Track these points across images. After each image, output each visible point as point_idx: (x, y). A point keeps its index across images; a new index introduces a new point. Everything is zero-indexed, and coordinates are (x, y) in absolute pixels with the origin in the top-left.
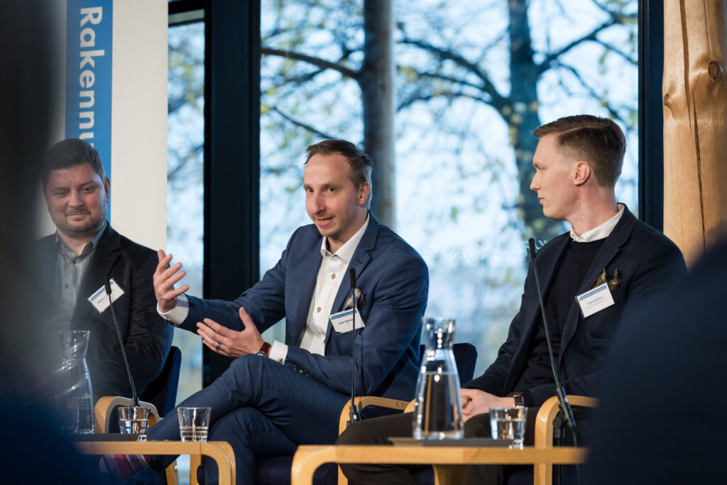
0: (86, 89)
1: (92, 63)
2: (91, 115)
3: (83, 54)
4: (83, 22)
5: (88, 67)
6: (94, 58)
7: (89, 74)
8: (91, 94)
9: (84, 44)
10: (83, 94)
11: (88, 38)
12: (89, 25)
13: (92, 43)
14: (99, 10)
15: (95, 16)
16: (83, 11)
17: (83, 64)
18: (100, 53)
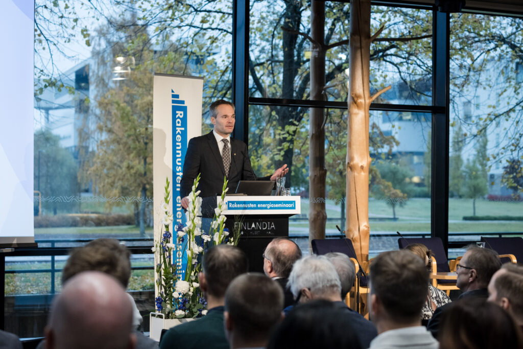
0: (178, 142)
1: (180, 132)
4: (177, 116)
6: (181, 130)
7: (179, 136)
8: (180, 144)
9: (177, 125)
11: (178, 122)
12: (179, 118)
14: (182, 112)
16: (177, 112)
17: (177, 132)
18: (183, 129)
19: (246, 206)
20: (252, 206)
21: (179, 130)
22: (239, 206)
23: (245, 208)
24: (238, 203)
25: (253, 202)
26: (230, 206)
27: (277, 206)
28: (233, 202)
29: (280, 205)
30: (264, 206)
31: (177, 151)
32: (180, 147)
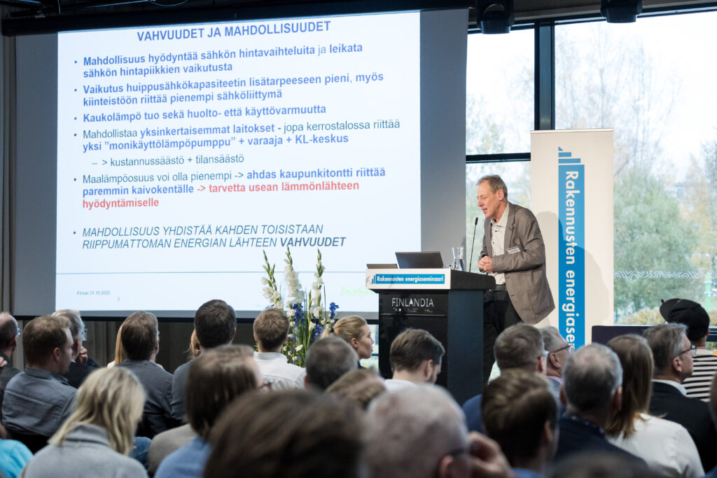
0: (569, 207)
1: (573, 196)
2: (573, 219)
3: (567, 192)
4: (567, 178)
5: (570, 197)
6: (574, 194)
7: (571, 201)
8: (573, 210)
9: (568, 187)
10: (567, 209)
11: (570, 185)
12: (571, 179)
13: (573, 187)
14: (577, 173)
15: (574, 175)
16: (567, 173)
17: (567, 196)
18: (578, 192)
19: (395, 279)
20: (400, 279)
21: (570, 193)
22: (387, 279)
23: (392, 282)
24: (386, 276)
25: (401, 276)
26: (378, 279)
27: (425, 279)
28: (381, 276)
29: (428, 279)
30: (411, 279)
31: (568, 219)
32: (573, 214)
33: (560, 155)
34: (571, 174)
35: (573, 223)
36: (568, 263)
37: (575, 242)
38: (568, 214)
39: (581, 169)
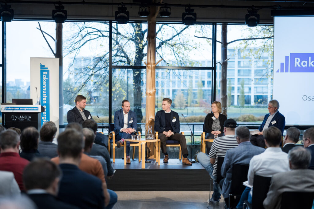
0: (44, 84)
3: (43, 79)
5: (44, 81)
6: (46, 79)
8: (45, 85)
10: (43, 85)
13: (45, 77)
14: (47, 72)
15: (46, 73)
16: (43, 72)
20: (17, 109)
22: (11, 109)
23: (14, 110)
24: (10, 107)
26: (7, 109)
27: (29, 109)
28: (8, 107)
29: (31, 109)
30: (23, 109)
31: (44, 88)
32: (45, 86)
33: (41, 66)
34: (44, 73)
35: (45, 89)
36: (44, 103)
37: (46, 96)
38: (43, 86)
39: (48, 71)
